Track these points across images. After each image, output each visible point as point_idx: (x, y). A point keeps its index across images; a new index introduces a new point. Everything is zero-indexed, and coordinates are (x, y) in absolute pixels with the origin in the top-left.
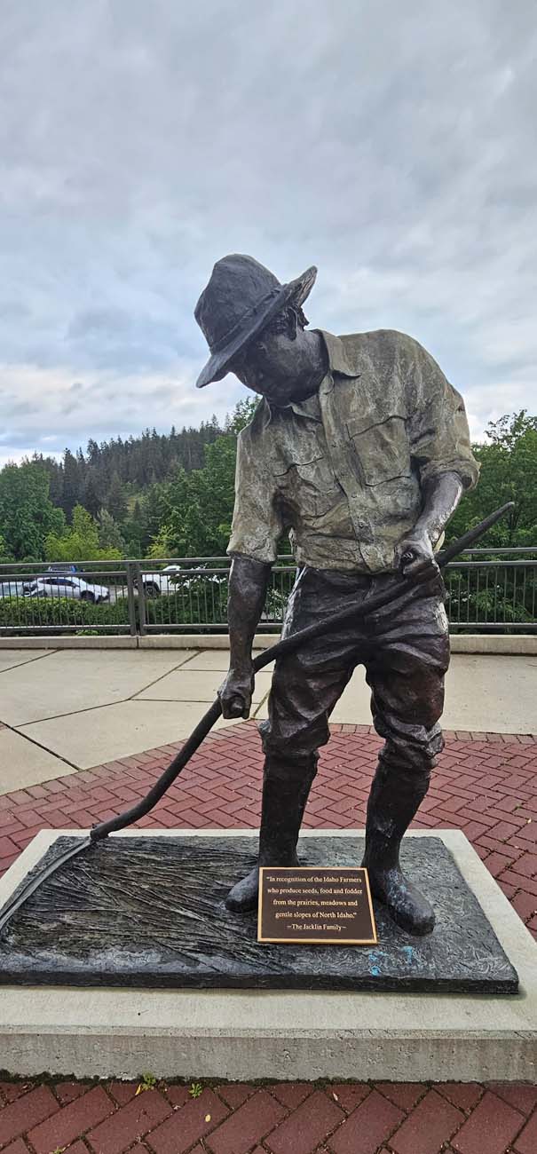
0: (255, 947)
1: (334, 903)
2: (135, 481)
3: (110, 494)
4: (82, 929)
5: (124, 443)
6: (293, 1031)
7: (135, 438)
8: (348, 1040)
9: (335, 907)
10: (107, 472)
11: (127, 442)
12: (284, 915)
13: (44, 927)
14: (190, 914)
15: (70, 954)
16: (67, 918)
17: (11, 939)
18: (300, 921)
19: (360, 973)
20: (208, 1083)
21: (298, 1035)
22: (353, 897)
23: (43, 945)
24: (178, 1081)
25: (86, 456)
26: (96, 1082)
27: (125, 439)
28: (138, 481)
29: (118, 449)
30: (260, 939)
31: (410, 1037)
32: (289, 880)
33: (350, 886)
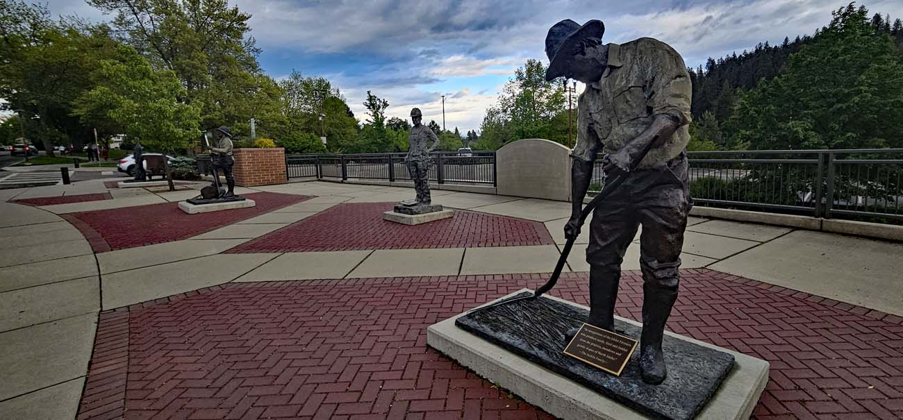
0: (560, 354)
1: (609, 350)
2: (744, 86)
3: (720, 98)
4: (502, 323)
5: (738, 56)
6: (550, 389)
7: (748, 52)
8: (573, 404)
9: (608, 352)
10: (720, 81)
11: (741, 56)
12: (581, 346)
13: (490, 318)
14: (547, 334)
15: (491, 329)
16: (500, 318)
17: (477, 317)
18: (587, 351)
19: (599, 383)
20: (516, 397)
21: (553, 392)
22: (620, 351)
23: (486, 323)
24: (507, 391)
25: (705, 70)
26: (481, 377)
27: (739, 53)
28: (746, 86)
29: (733, 61)
30: (564, 352)
31: (602, 417)
32: (594, 333)
33: (623, 346)
